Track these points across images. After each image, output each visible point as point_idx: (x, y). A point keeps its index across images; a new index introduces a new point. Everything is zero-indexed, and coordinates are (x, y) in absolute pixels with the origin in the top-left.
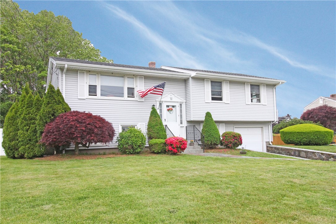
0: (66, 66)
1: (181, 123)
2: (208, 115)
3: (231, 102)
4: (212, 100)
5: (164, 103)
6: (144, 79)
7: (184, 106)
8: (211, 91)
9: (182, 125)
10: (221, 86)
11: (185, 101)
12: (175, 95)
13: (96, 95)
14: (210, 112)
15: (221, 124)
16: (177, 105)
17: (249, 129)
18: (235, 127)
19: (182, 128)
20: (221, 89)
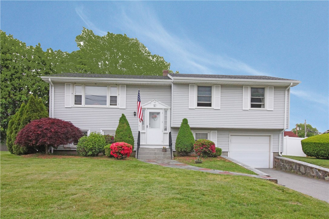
0: (50, 80)
1: (166, 129)
2: (185, 121)
3: (222, 108)
4: (198, 106)
5: (146, 109)
6: (126, 87)
7: (168, 112)
8: (198, 96)
9: (165, 132)
10: (211, 91)
11: (170, 108)
12: (159, 102)
13: (81, 104)
14: (187, 118)
15: (212, 131)
16: (162, 112)
17: (251, 137)
18: (231, 135)
19: (165, 134)
20: (211, 94)
